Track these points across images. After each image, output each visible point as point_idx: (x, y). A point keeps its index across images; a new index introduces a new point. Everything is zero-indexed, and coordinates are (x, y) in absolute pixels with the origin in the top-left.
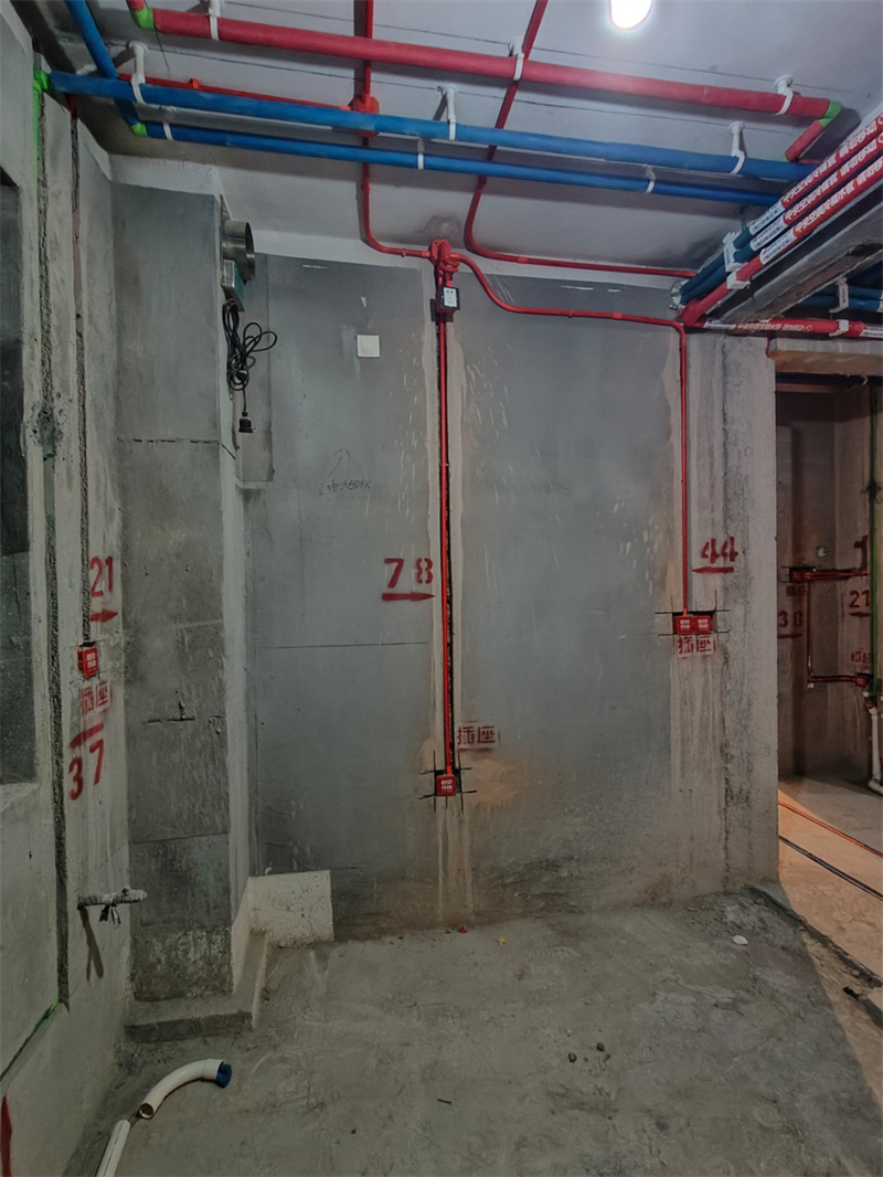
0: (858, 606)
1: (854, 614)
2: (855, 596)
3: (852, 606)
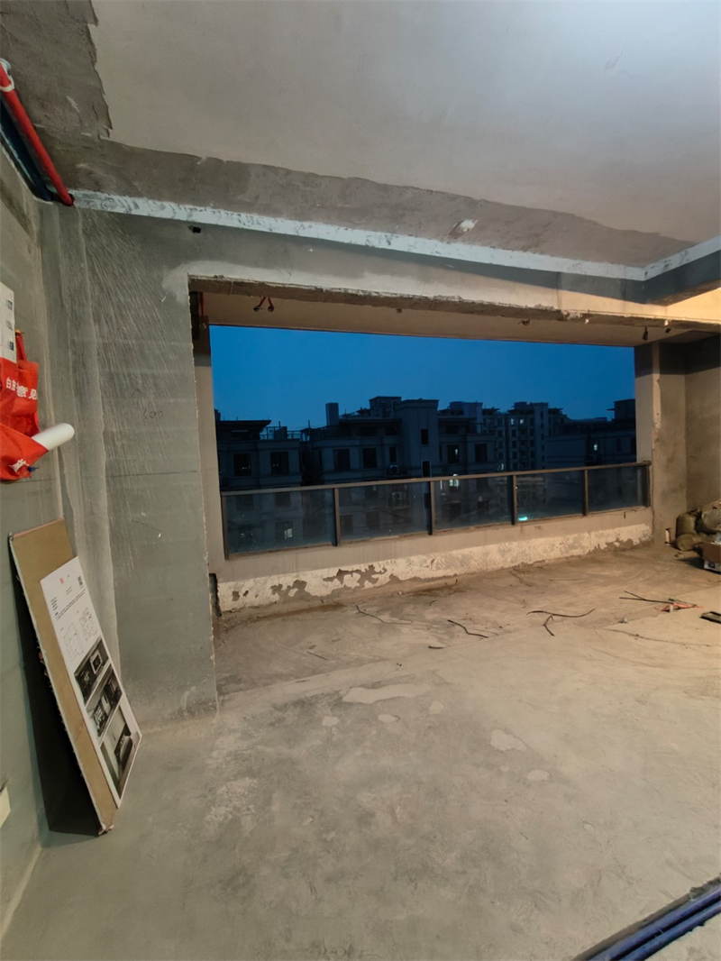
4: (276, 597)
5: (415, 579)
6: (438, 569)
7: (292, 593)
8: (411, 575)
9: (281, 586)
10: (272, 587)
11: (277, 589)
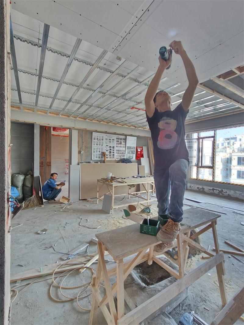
4: (198, 190)
7: (201, 190)
9: (199, 188)
10: (197, 187)
11: (198, 188)
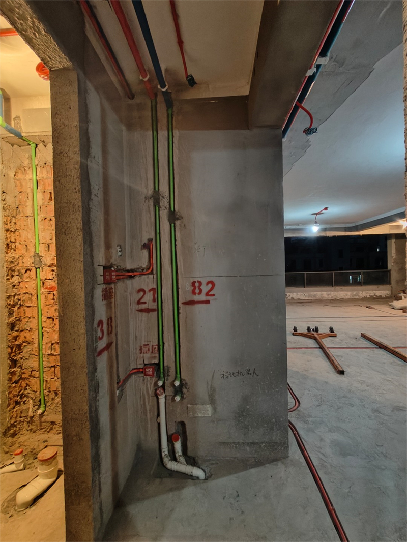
0: (145, 303)
1: (141, 311)
2: (142, 293)
3: (139, 302)
5: (299, 299)
6: (306, 297)
8: (297, 298)
